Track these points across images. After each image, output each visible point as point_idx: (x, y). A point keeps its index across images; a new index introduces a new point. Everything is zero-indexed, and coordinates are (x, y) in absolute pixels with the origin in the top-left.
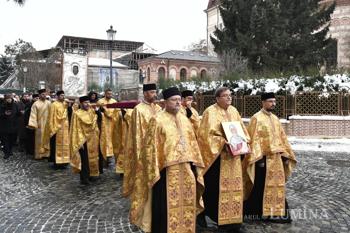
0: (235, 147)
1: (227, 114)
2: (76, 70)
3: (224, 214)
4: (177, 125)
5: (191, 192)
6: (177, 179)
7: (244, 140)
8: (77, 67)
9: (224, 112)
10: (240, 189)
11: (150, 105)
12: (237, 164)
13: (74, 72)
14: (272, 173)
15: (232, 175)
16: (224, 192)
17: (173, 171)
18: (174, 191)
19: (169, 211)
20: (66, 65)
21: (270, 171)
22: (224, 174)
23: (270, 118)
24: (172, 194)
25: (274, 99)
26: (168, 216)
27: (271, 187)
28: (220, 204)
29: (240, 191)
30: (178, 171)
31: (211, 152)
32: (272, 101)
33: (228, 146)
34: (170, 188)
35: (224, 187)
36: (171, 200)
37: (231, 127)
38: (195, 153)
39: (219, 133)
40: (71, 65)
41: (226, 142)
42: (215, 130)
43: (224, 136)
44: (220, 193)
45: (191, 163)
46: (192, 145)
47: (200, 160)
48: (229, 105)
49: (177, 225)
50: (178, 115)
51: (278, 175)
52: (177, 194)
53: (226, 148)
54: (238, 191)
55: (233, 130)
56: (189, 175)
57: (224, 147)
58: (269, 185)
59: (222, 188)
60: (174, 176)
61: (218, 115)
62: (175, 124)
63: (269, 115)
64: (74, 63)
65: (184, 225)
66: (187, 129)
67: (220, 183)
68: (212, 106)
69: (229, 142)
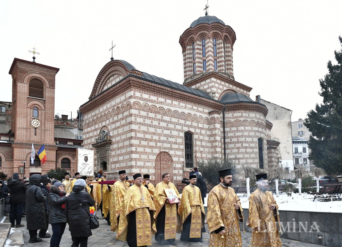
0: (172, 200)
1: (168, 186)
2: (86, 159)
3: (167, 234)
4: (140, 191)
5: (148, 222)
6: (141, 216)
7: (176, 197)
8: (87, 157)
9: (166, 185)
10: (175, 222)
11: (123, 182)
12: (174, 210)
13: (85, 160)
14: (194, 216)
15: (171, 216)
16: (167, 223)
17: (139, 212)
18: (140, 221)
19: (137, 230)
20: (80, 156)
21: (194, 215)
22: (168, 215)
23: (194, 188)
24: (139, 223)
25: (196, 179)
26: (137, 232)
27: (194, 223)
28: (165, 230)
29: (175, 223)
30: (141, 212)
31: (160, 204)
32: (194, 180)
33: (168, 199)
34: (138, 220)
35: (167, 221)
36: (138, 225)
37: (170, 191)
38: (150, 204)
39: (164, 195)
40: (83, 156)
41: (167, 198)
42: (161, 193)
43: (166, 196)
44: (165, 224)
45: (148, 208)
46: (149, 200)
47: (153, 207)
48: (169, 182)
49: (142, 237)
50: (141, 187)
51: (197, 217)
52: (141, 222)
53: (167, 202)
54: (174, 223)
55: (171, 193)
56: (147, 214)
57: (166, 200)
58: (193, 222)
59: (166, 222)
60: (139, 214)
61: (163, 187)
62: (139, 190)
63: (193, 187)
64: (85, 155)
65: (146, 238)
66: (146, 193)
67: (166, 219)
68: (160, 183)
69: (168, 198)
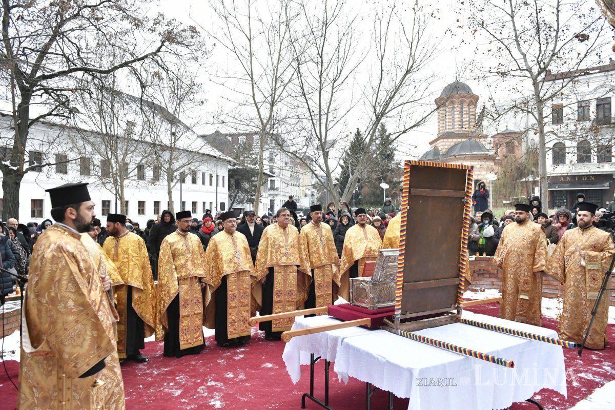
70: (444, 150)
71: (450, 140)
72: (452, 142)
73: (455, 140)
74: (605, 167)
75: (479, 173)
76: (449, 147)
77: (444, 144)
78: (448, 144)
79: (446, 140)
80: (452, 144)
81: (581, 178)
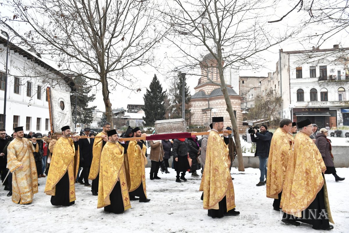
70: (209, 93)
71: (212, 86)
72: (213, 88)
73: (215, 87)
74: (327, 104)
75: (235, 106)
76: (212, 91)
77: (209, 88)
78: (211, 89)
79: (210, 86)
80: (213, 89)
81: (313, 110)
